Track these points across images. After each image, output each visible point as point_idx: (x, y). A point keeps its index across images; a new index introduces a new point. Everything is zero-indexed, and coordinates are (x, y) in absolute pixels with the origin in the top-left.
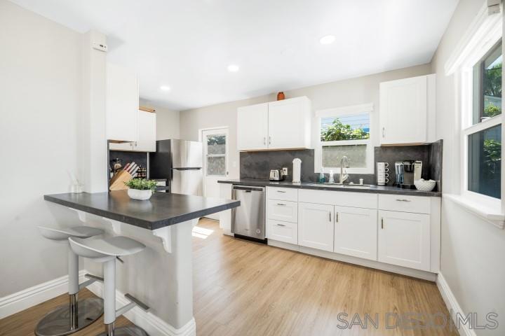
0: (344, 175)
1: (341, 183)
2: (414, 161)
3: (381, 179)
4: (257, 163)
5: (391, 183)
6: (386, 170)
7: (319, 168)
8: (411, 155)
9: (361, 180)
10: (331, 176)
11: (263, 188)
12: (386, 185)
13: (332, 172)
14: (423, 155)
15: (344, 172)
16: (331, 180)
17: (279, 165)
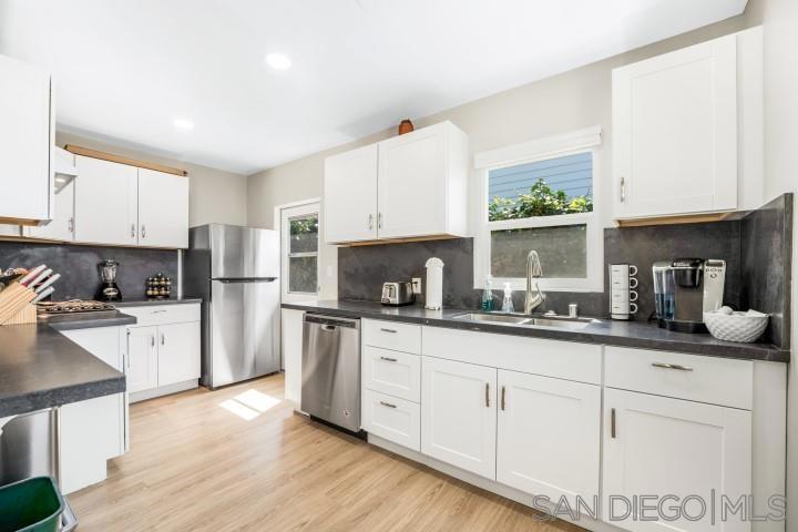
0: (535, 293)
1: (528, 311)
2: (702, 261)
3: (620, 305)
4: (367, 270)
5: (644, 316)
6: (632, 283)
7: (484, 279)
8: (694, 246)
9: (573, 307)
10: (508, 296)
11: (357, 321)
12: (631, 319)
13: (509, 286)
14: (728, 246)
15: (534, 289)
16: (507, 306)
17: (405, 271)
